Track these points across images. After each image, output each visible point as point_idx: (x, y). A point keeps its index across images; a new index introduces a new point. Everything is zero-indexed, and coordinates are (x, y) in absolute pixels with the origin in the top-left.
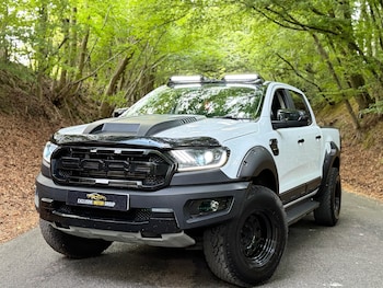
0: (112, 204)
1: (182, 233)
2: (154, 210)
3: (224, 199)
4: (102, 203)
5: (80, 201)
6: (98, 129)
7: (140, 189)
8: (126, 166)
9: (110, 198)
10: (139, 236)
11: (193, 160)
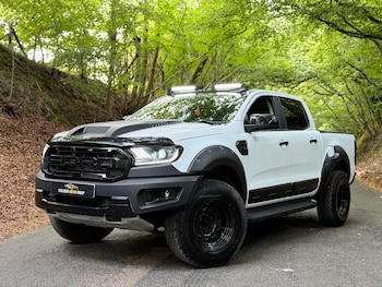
0: (82, 193)
1: (138, 218)
2: (113, 197)
3: (175, 190)
4: (75, 192)
5: (60, 190)
6: (80, 131)
7: (104, 181)
8: (95, 162)
9: (81, 187)
10: (104, 219)
11: (149, 157)
